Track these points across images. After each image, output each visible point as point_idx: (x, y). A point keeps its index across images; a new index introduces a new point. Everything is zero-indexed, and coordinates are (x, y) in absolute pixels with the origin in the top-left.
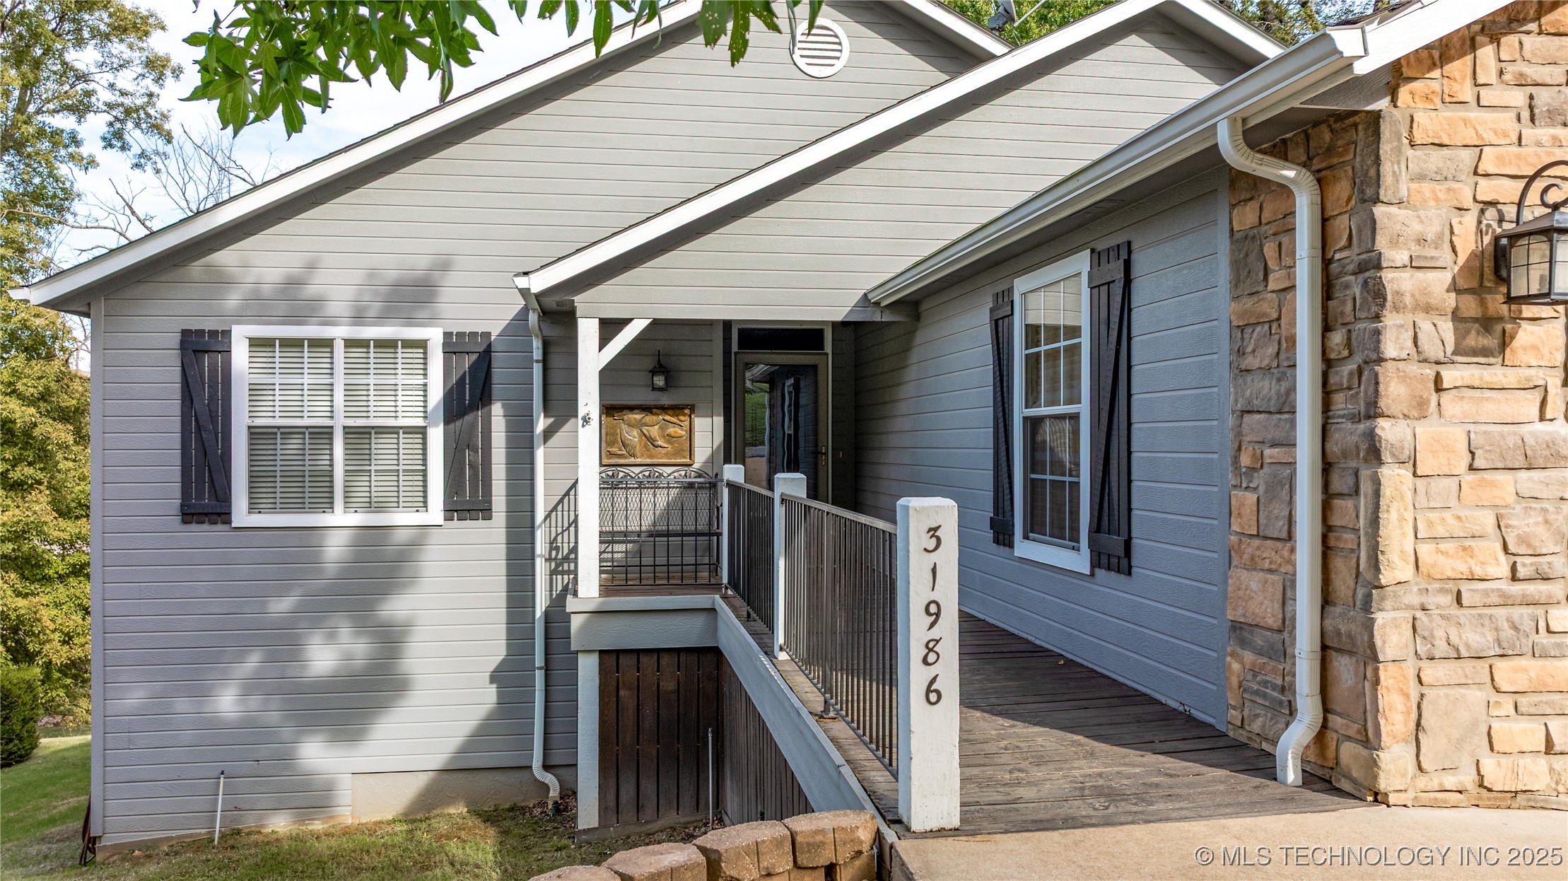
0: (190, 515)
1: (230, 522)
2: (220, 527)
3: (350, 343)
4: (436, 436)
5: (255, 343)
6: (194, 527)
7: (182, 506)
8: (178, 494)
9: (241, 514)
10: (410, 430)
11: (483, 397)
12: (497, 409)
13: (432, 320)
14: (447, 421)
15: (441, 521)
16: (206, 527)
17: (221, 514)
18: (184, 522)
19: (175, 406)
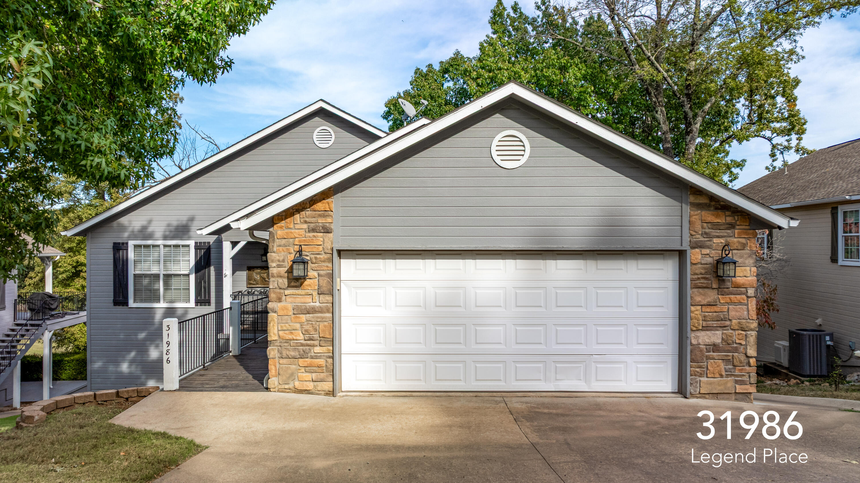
0: (116, 303)
1: (127, 305)
2: (125, 307)
3: (165, 246)
4: (192, 277)
5: (136, 246)
6: (117, 307)
7: (114, 300)
8: (112, 296)
9: (132, 304)
10: (184, 275)
11: (208, 264)
12: (212, 268)
13: (189, 238)
14: (196, 272)
15: (194, 306)
16: (121, 307)
17: (126, 303)
18: (114, 305)
19: (111, 267)
